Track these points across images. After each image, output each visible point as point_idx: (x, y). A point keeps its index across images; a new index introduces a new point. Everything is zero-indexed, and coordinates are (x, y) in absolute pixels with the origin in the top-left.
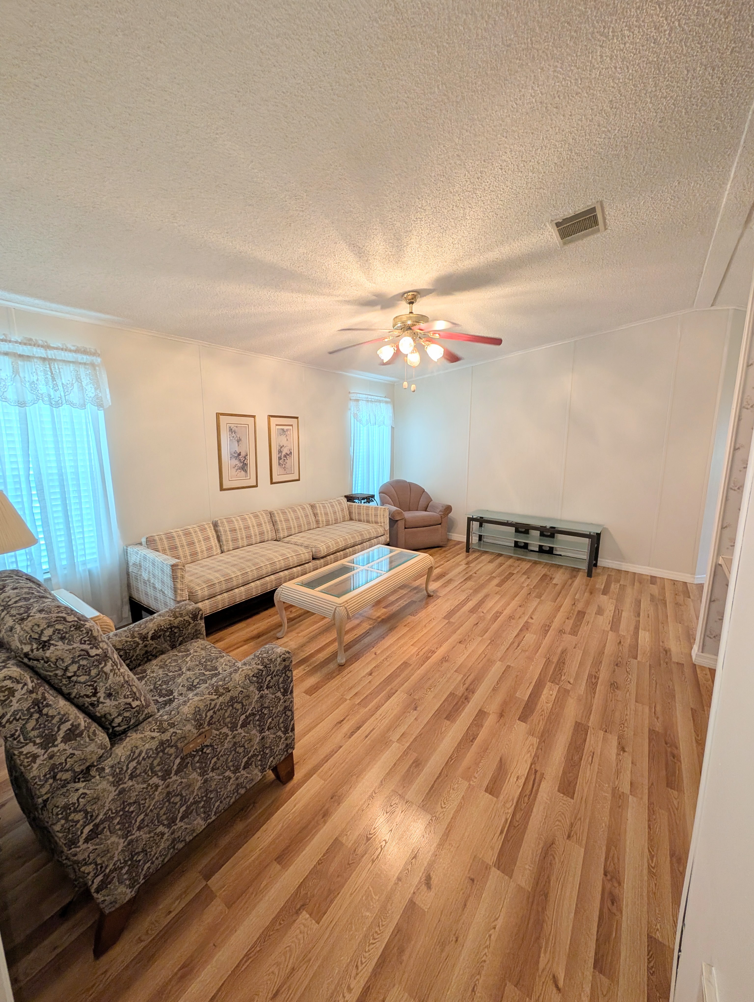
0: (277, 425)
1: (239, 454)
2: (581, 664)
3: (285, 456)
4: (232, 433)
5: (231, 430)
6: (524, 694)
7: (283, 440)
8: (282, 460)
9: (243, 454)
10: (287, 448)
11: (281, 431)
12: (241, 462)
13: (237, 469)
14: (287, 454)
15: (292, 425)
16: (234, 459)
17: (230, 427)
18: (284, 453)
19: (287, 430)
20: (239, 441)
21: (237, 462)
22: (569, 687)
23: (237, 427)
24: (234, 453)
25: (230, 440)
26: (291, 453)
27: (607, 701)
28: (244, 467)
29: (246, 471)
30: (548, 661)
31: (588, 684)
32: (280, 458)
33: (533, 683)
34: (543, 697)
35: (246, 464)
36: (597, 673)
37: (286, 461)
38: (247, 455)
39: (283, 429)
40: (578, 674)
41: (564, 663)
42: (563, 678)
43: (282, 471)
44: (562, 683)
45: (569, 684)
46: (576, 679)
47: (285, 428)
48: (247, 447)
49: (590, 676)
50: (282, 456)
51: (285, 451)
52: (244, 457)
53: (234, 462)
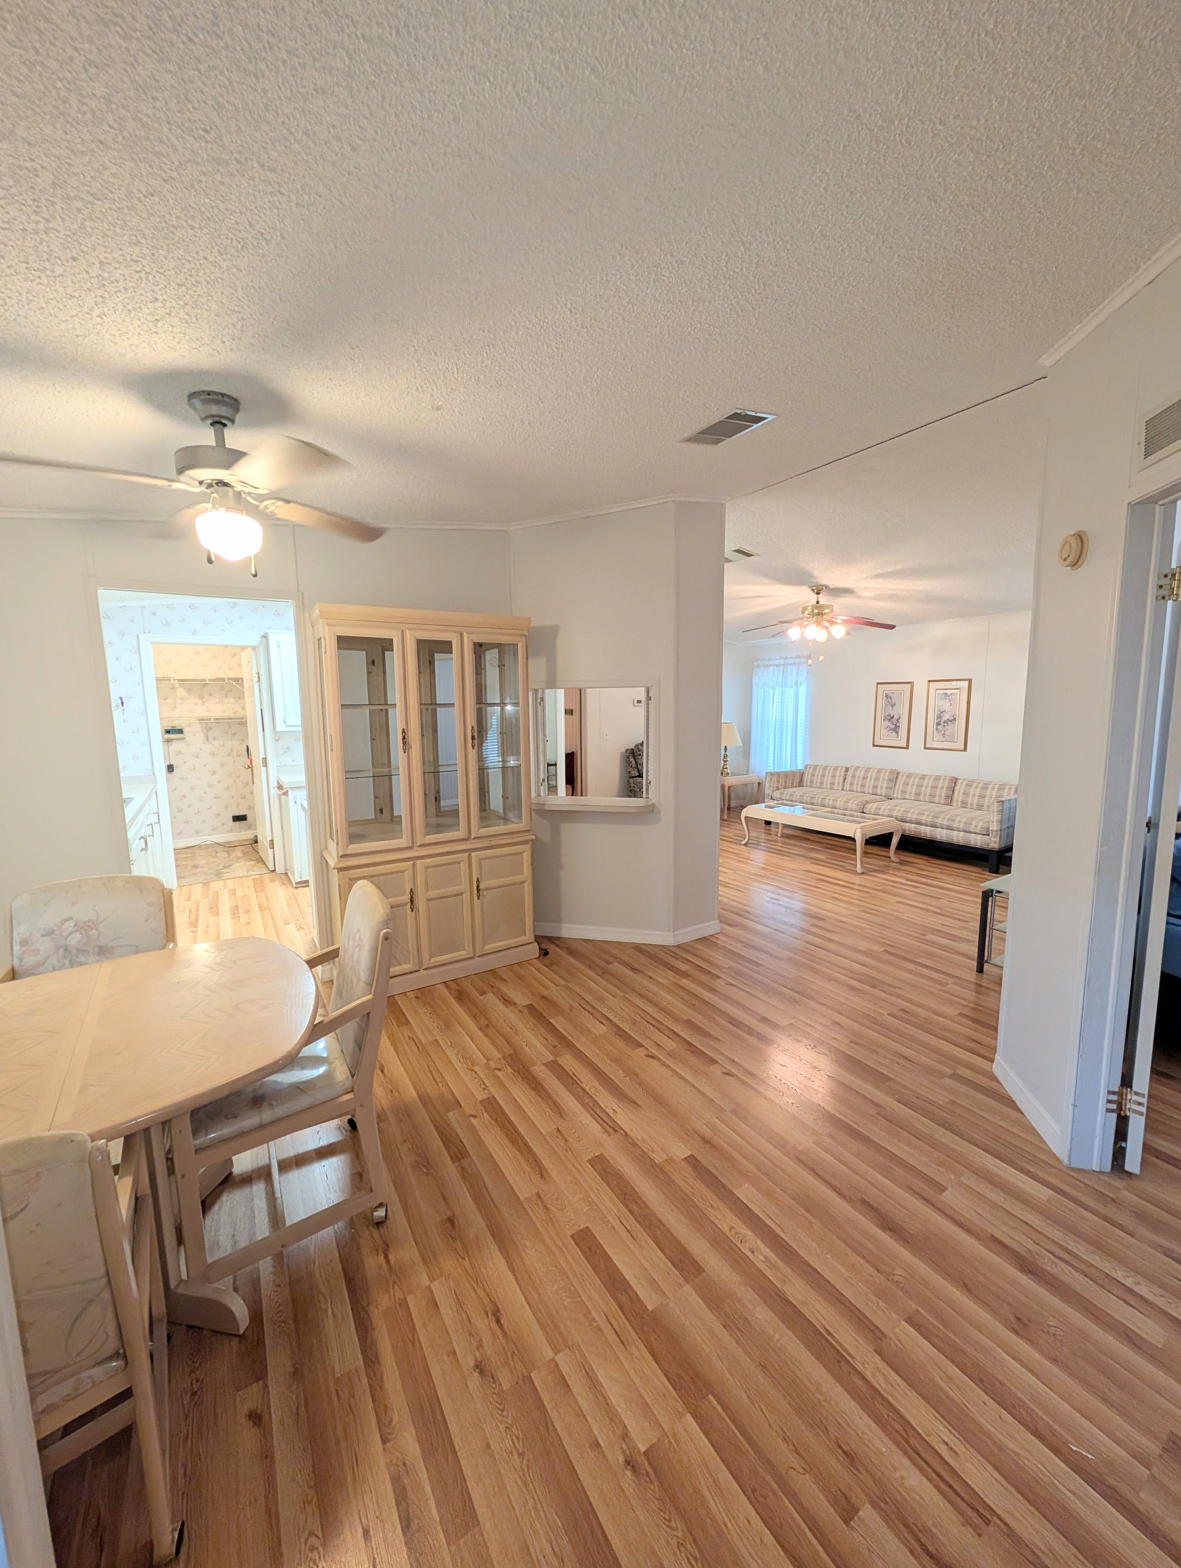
0: (937, 689)
1: (892, 717)
3: (945, 722)
4: (887, 698)
5: (887, 696)
7: (946, 705)
8: (941, 725)
9: (896, 717)
10: (950, 713)
11: (943, 696)
12: (894, 724)
13: (889, 730)
14: (949, 719)
15: (959, 689)
16: (887, 721)
17: (886, 694)
18: (944, 719)
19: (952, 694)
20: (893, 705)
21: (889, 724)
23: (892, 693)
25: (886, 704)
26: (955, 719)
28: (896, 729)
29: (897, 733)
32: (938, 724)
35: (898, 727)
37: (947, 726)
38: (900, 718)
39: (946, 694)
43: (938, 737)
47: (949, 692)
48: (901, 711)
50: (942, 721)
51: (946, 717)
52: (898, 720)
53: (887, 723)
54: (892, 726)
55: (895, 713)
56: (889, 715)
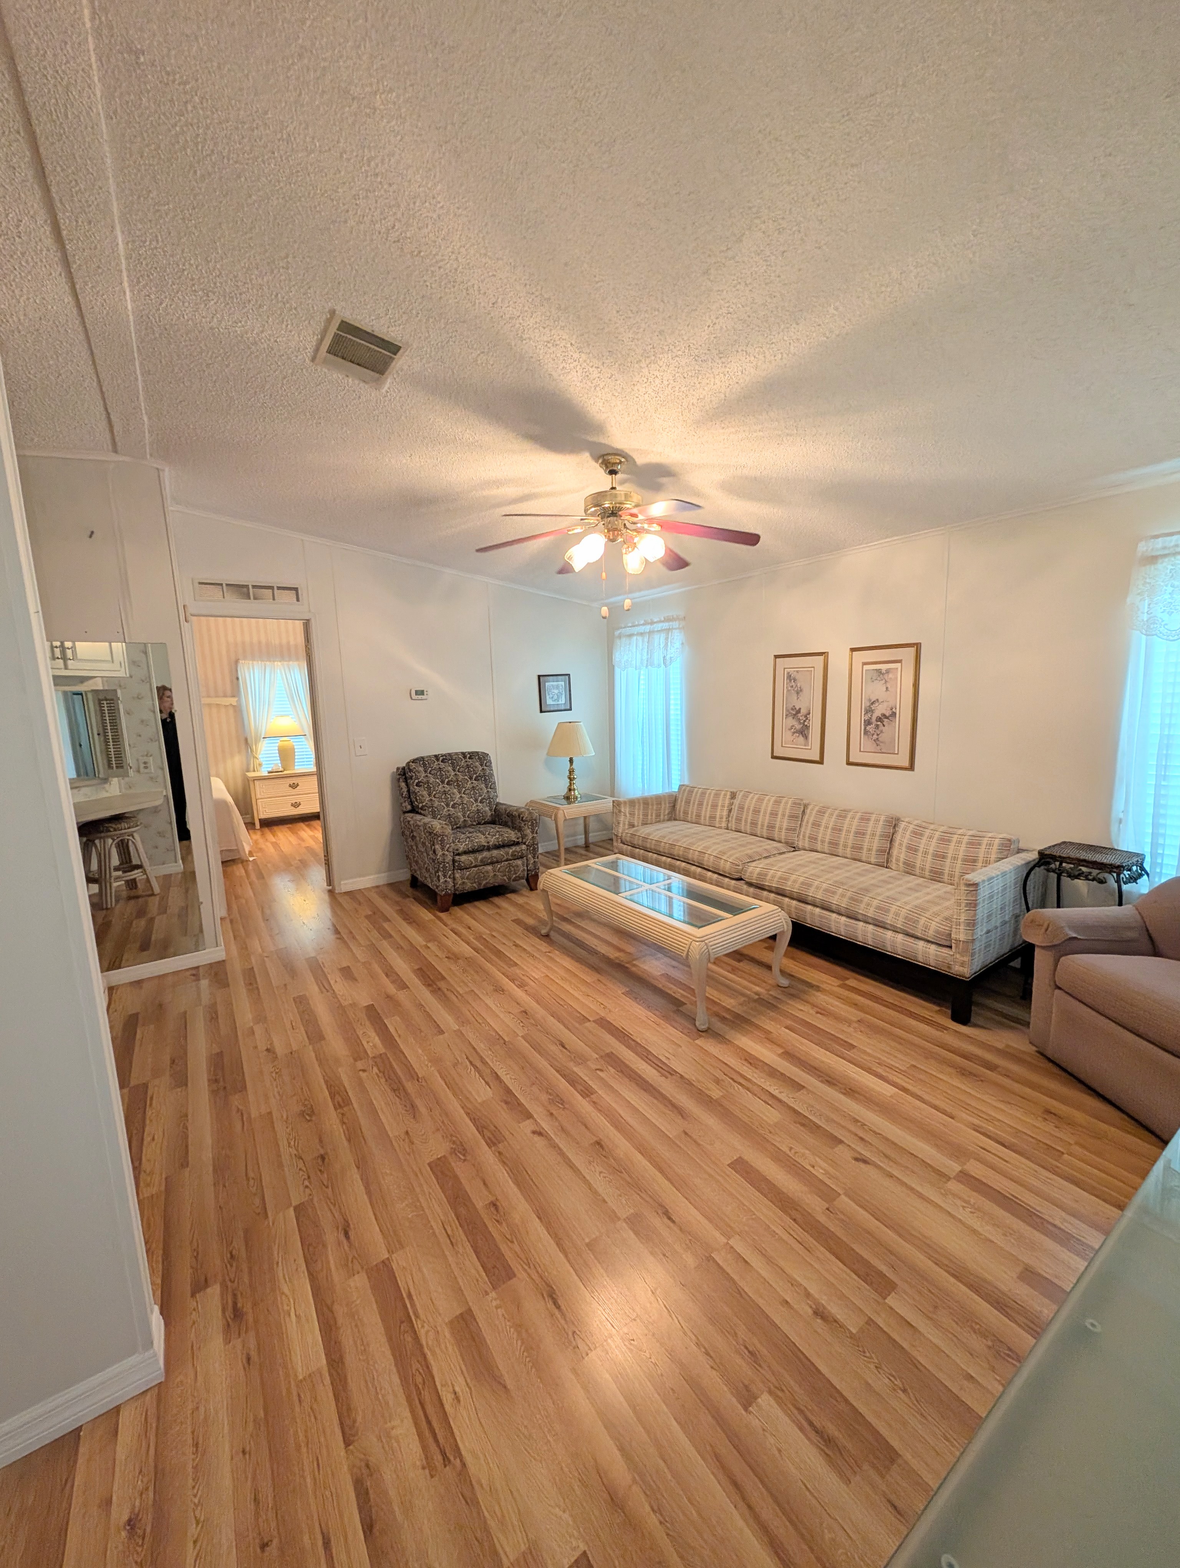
0: (864, 664)
1: (799, 711)
2: (373, 1112)
3: (879, 719)
4: (790, 681)
5: (789, 677)
6: (393, 1024)
7: (877, 690)
8: (873, 726)
9: (803, 711)
10: (885, 704)
11: (876, 674)
12: (800, 723)
13: (794, 733)
14: (884, 715)
15: (900, 661)
16: (791, 718)
17: (788, 673)
18: (878, 713)
19: (888, 671)
20: (799, 692)
21: (794, 722)
22: (360, 1065)
23: (797, 672)
24: (792, 709)
25: (788, 691)
26: (894, 714)
27: (307, 1084)
28: (803, 732)
29: (806, 737)
30: (413, 1076)
31: (342, 1089)
32: (868, 723)
33: (397, 1038)
34: (372, 1034)
35: (807, 727)
36: (343, 1114)
37: (881, 727)
38: (809, 714)
39: (879, 671)
40: (363, 1089)
41: (394, 1091)
42: (375, 1070)
43: (869, 744)
44: (371, 1062)
45: (362, 1068)
46: (361, 1083)
47: (885, 667)
48: (810, 701)
49: (347, 1102)
50: (874, 719)
51: (880, 710)
52: (806, 716)
53: (791, 721)
54: (798, 727)
55: (802, 704)
56: (793, 708)
